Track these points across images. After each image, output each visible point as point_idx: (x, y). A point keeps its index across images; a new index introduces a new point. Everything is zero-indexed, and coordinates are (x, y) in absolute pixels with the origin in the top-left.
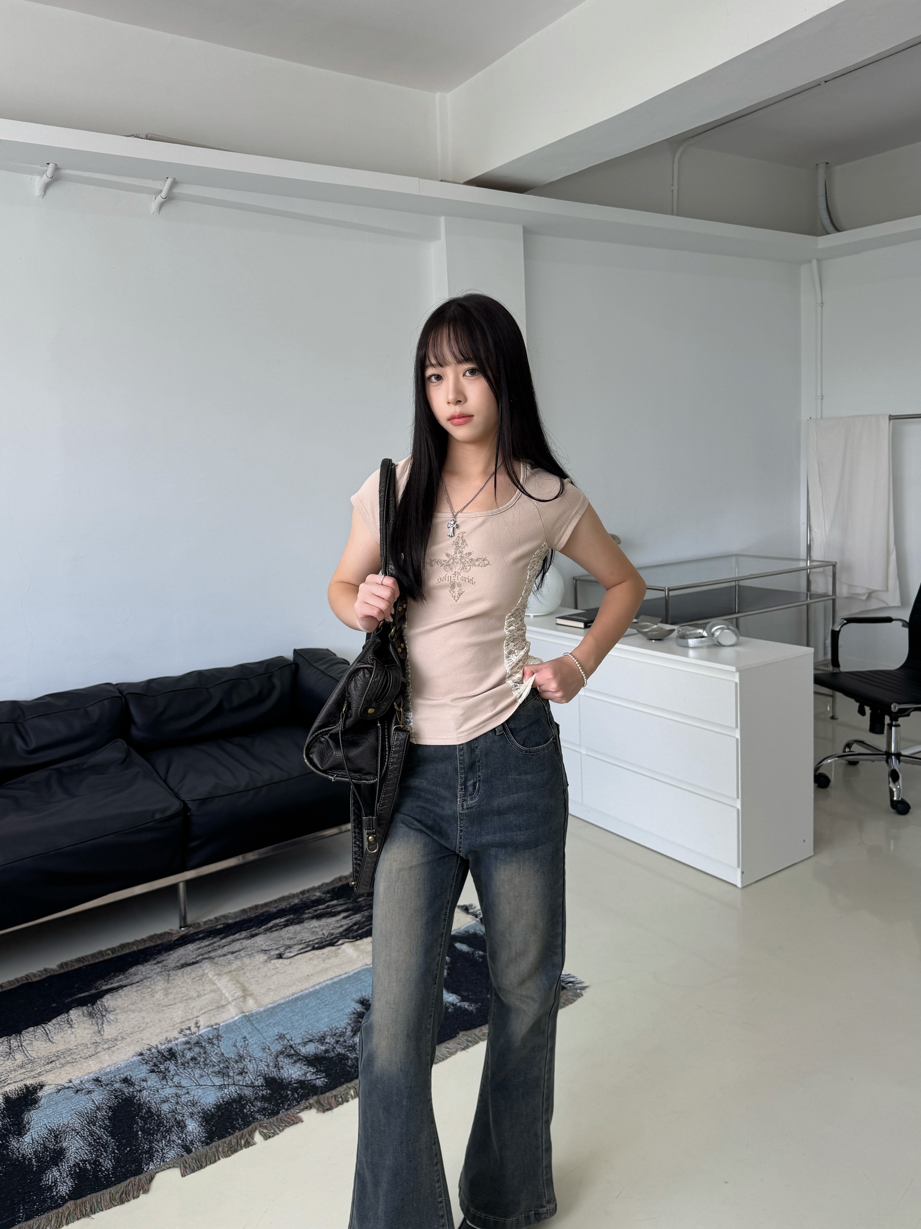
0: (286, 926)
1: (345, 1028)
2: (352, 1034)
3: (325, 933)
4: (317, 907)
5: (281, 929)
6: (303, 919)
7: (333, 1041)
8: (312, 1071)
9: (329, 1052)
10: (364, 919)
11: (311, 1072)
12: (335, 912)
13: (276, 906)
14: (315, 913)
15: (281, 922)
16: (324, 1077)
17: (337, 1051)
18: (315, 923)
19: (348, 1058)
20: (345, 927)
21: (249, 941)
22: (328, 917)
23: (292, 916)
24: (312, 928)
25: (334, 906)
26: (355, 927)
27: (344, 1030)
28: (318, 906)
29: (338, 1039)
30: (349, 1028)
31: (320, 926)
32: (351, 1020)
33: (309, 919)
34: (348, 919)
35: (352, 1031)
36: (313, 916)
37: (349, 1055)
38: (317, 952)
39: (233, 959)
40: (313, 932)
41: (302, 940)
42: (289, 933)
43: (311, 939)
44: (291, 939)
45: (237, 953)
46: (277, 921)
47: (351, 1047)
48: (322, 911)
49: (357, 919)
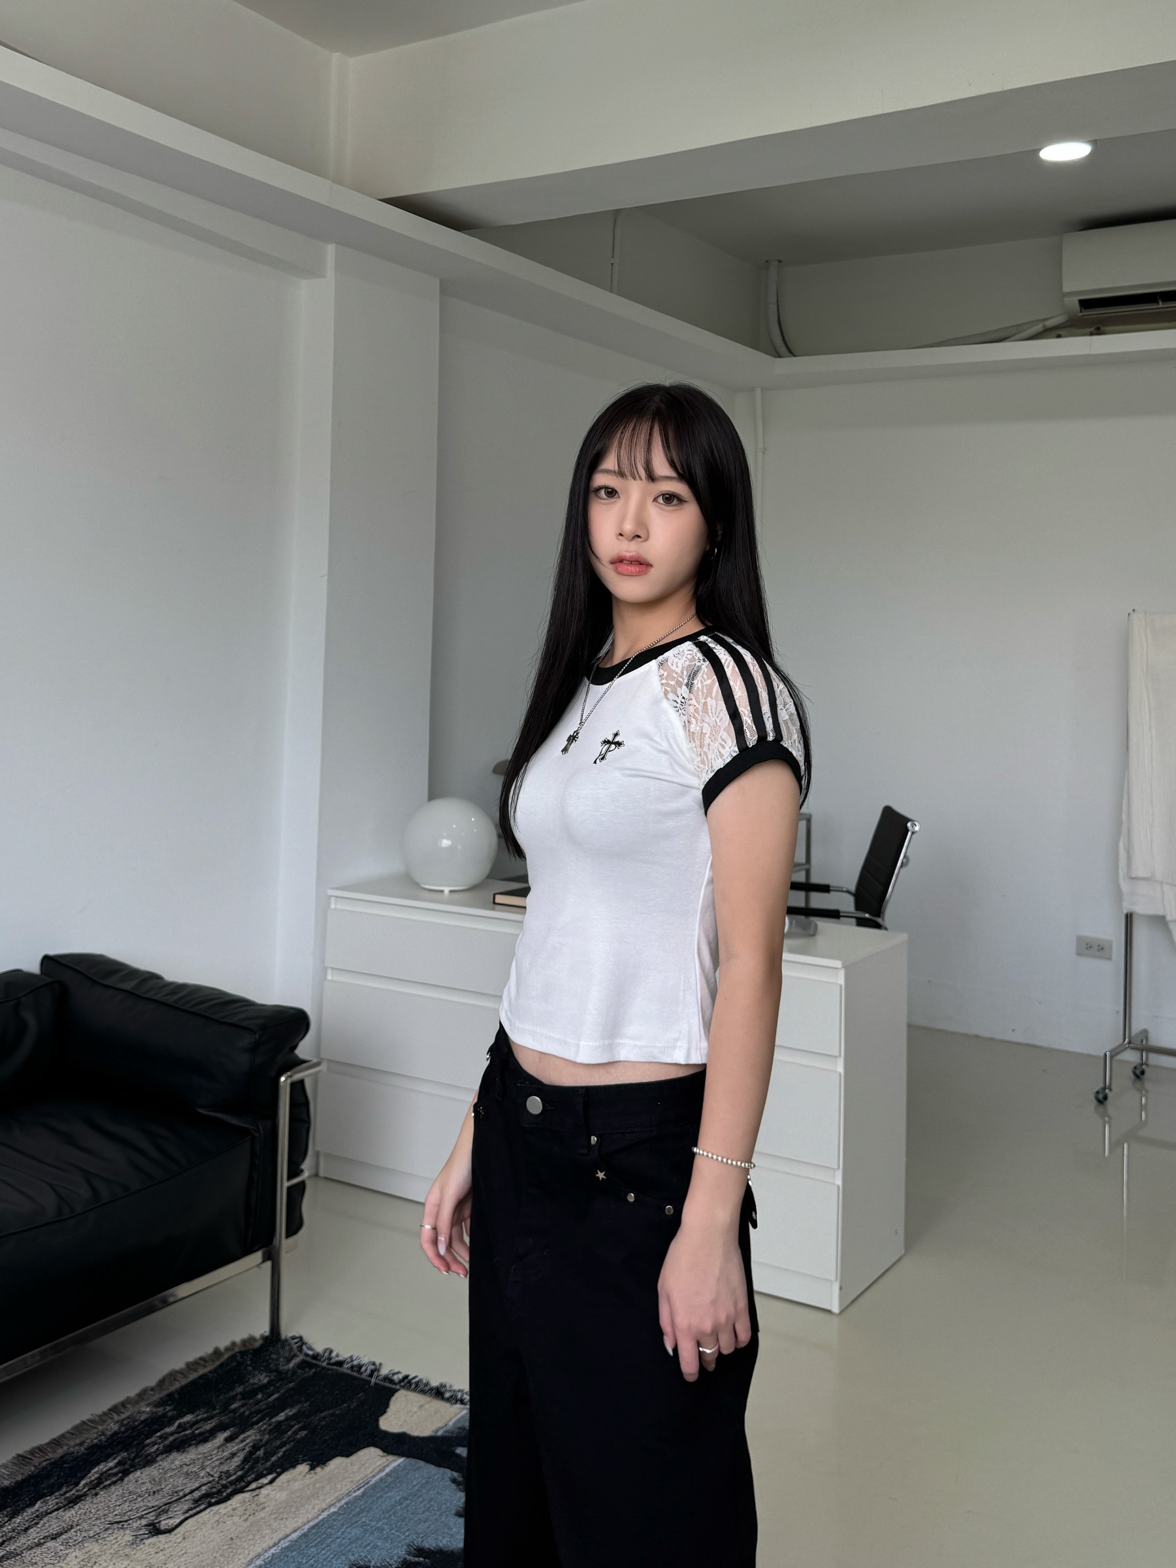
0: (126, 1473)
3: (212, 1473)
4: (163, 1432)
5: (122, 1479)
6: (148, 1455)
10: (267, 1436)
12: (200, 1434)
13: (78, 1441)
14: (167, 1442)
15: (111, 1469)
18: (177, 1459)
20: (241, 1456)
21: (73, 1512)
22: (197, 1444)
23: (125, 1454)
24: (181, 1466)
25: (192, 1424)
26: (261, 1453)
28: (163, 1429)
31: (193, 1462)
33: (161, 1453)
34: (237, 1441)
36: (164, 1446)
38: (222, 1508)
39: (62, 1548)
40: (187, 1474)
41: (176, 1492)
42: (143, 1483)
43: (194, 1487)
44: (154, 1492)
45: (64, 1536)
46: (102, 1467)
48: (176, 1436)
49: (253, 1437)
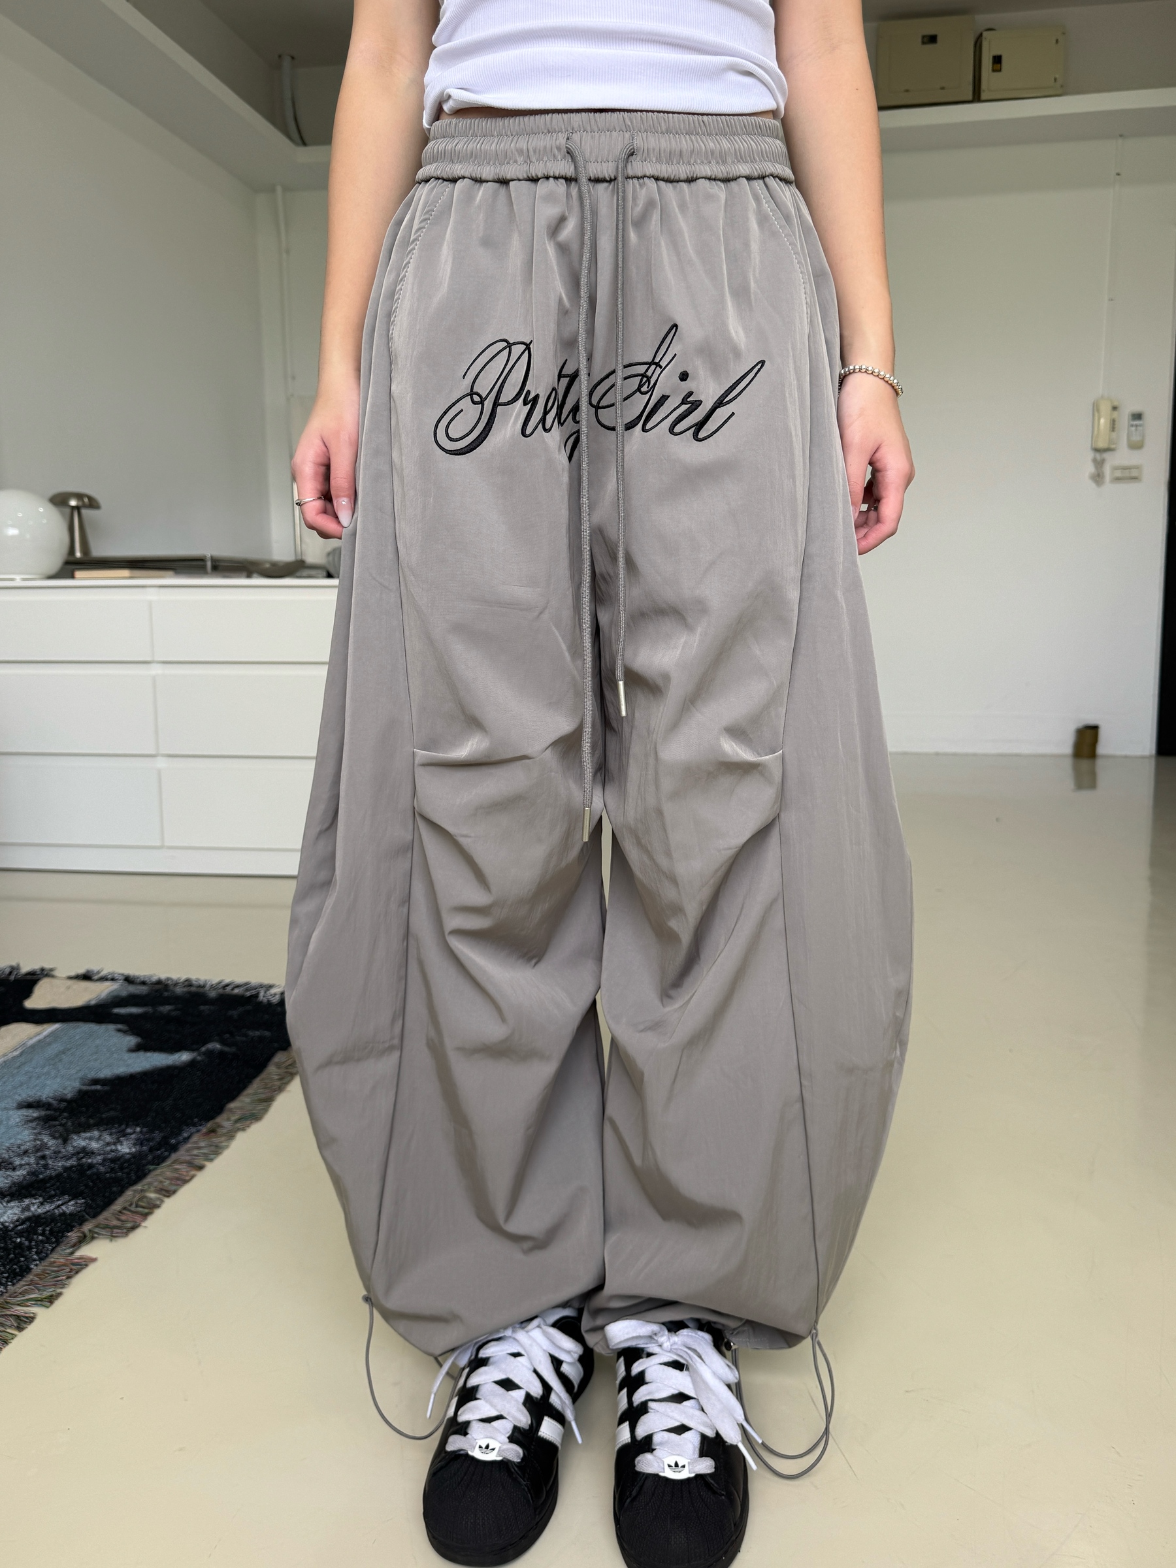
1: (35, 1139)
2: (60, 1141)
7: (32, 1160)
8: (34, 1201)
9: (42, 1173)
11: (33, 1204)
16: (70, 1201)
17: (59, 1167)
19: (91, 1166)
27: (38, 1142)
29: (40, 1154)
30: (46, 1139)
32: (34, 1129)
35: (54, 1138)
37: (90, 1161)
47: (78, 1153)
